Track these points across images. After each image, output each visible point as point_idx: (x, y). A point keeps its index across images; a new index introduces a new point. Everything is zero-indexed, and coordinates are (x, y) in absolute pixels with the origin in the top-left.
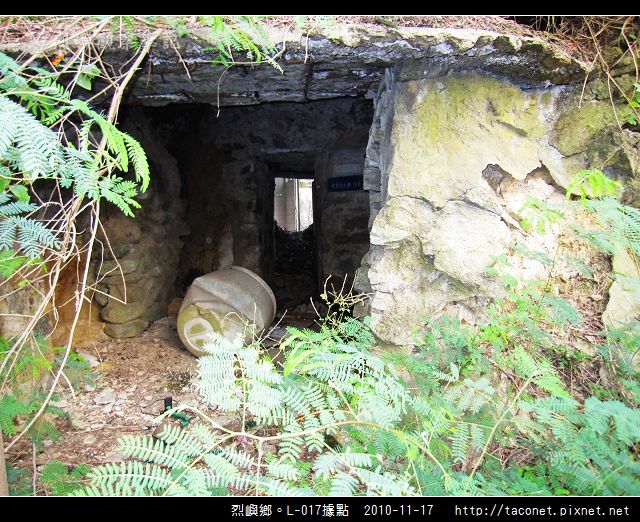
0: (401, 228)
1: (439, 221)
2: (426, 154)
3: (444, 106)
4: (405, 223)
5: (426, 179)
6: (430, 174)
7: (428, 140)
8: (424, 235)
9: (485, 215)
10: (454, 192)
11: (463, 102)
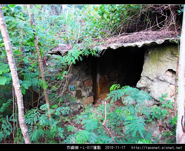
0: (142, 84)
1: (153, 83)
2: (151, 66)
3: (157, 54)
4: (144, 83)
5: (150, 73)
6: (152, 71)
7: (152, 63)
8: (149, 86)
9: (165, 83)
10: (157, 76)
11: (162, 53)
